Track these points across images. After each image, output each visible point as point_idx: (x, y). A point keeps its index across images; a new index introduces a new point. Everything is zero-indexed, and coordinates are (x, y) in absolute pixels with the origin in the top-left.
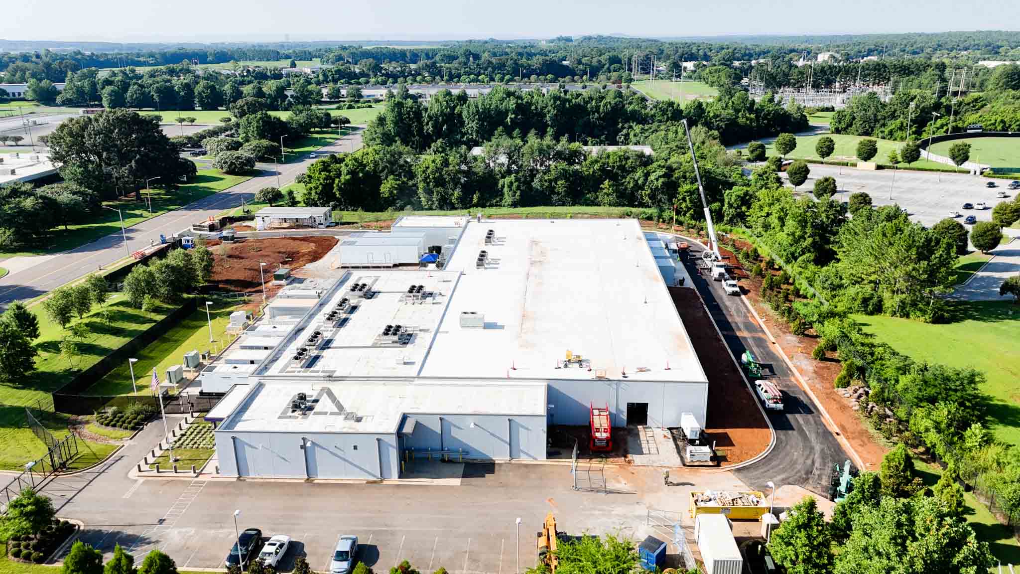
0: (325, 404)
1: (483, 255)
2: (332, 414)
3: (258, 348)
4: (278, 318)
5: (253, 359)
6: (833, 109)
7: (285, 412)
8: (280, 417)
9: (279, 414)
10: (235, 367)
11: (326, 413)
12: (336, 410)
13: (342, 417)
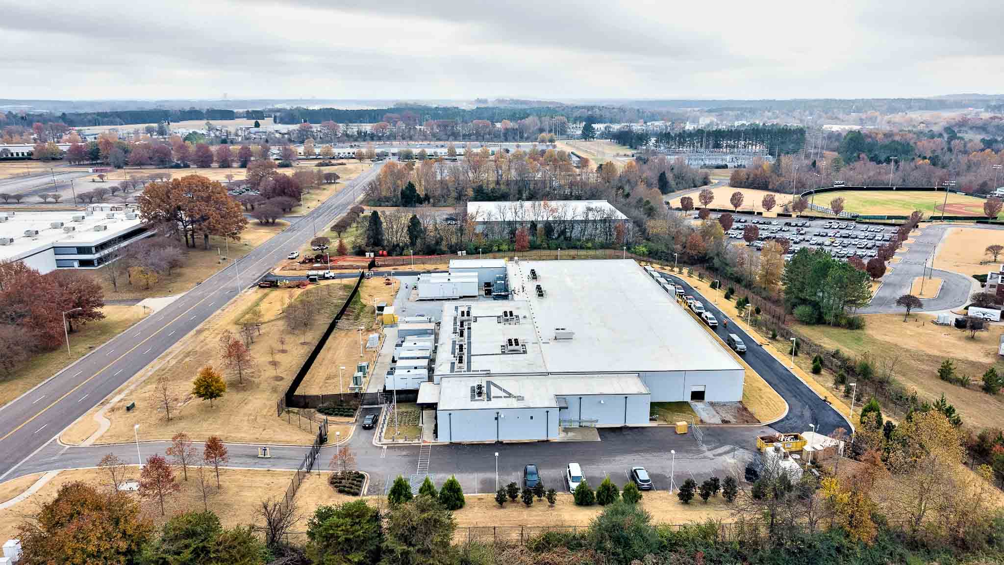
0: (494, 391)
1: (539, 288)
2: (505, 397)
3: (413, 358)
4: (409, 337)
5: (417, 366)
6: (726, 167)
7: (473, 397)
9: (470, 398)
10: (409, 371)
11: (501, 397)
13: (514, 399)
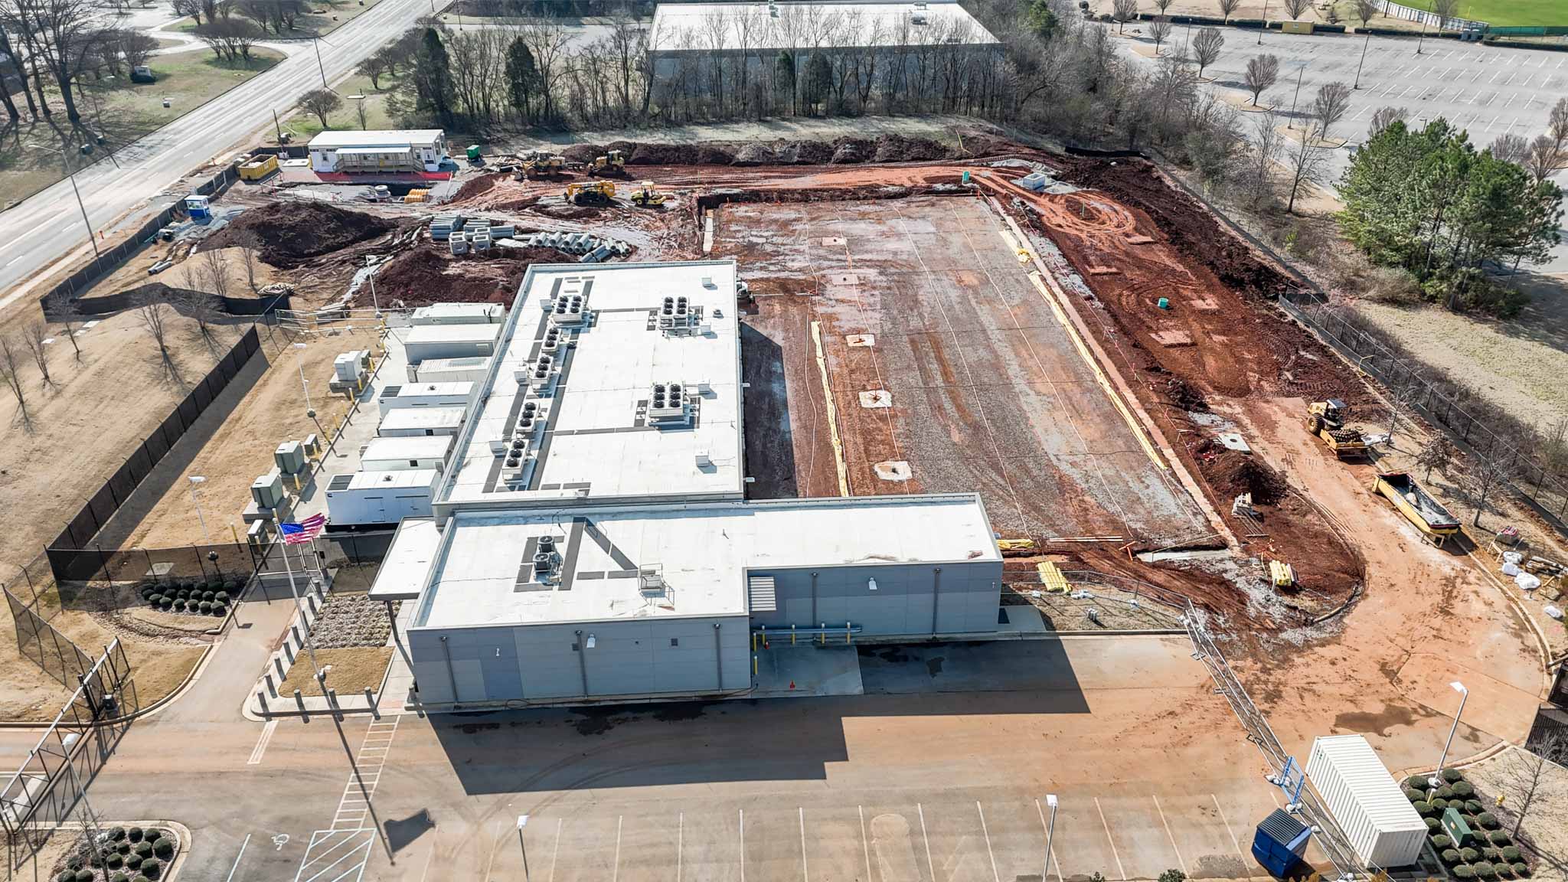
0: (591, 556)
2: (613, 575)
3: (413, 433)
4: (427, 366)
5: (413, 457)
7: (523, 577)
8: (517, 590)
9: (513, 583)
10: (388, 479)
11: (600, 575)
12: (619, 568)
13: (633, 584)
